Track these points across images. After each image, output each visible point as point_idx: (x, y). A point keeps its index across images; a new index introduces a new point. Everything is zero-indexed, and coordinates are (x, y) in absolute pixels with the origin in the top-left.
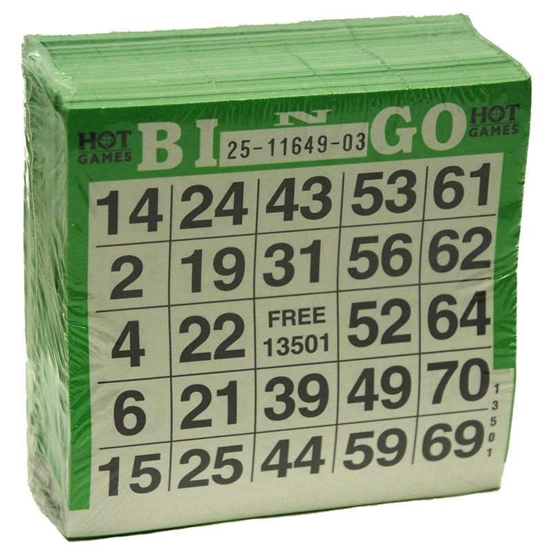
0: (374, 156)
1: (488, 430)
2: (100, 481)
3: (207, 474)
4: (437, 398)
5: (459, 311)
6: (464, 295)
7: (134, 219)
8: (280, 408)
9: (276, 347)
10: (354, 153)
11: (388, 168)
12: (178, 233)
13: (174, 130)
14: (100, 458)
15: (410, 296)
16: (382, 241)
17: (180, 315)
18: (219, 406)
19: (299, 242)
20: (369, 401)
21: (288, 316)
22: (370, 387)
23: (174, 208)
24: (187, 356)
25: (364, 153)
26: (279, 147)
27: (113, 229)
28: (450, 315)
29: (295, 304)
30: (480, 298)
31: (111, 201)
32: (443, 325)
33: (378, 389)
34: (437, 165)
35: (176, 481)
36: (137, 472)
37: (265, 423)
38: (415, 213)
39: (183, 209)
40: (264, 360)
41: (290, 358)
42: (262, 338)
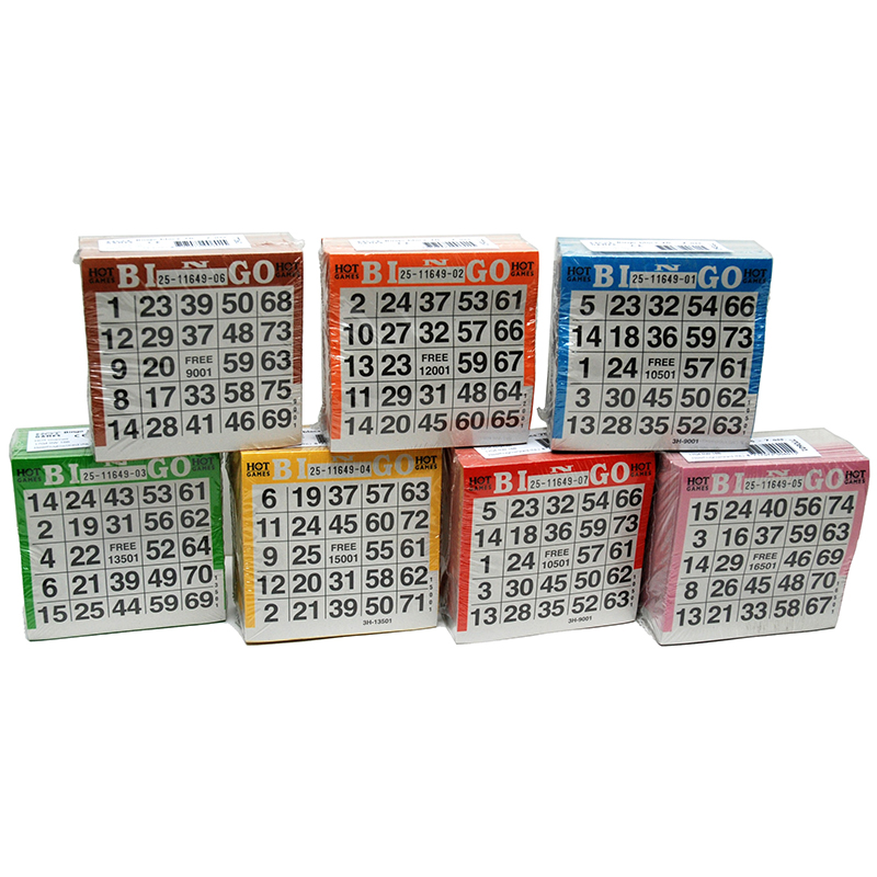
0: (150, 479)
1: (214, 596)
2: (39, 617)
3: (88, 613)
4: (189, 582)
5: (196, 545)
6: (198, 538)
7: (45, 505)
8: (118, 586)
9: (114, 559)
10: (141, 478)
11: (158, 484)
12: (66, 511)
13: (59, 468)
14: (38, 607)
15: (174, 538)
16: (159, 515)
17: (70, 546)
18: (90, 585)
19: (121, 515)
20: (158, 583)
21: (119, 547)
22: (158, 577)
23: (62, 501)
24: (74, 563)
25: (145, 478)
26: (107, 475)
27: (36, 510)
28: (193, 547)
29: (122, 541)
30: (205, 539)
31: (34, 497)
32: (189, 550)
33: (162, 578)
34: (180, 483)
35: (74, 617)
36: (56, 613)
37: (111, 592)
38: (172, 502)
39: (67, 501)
40: (109, 565)
41: (121, 564)
42: (107, 556)
